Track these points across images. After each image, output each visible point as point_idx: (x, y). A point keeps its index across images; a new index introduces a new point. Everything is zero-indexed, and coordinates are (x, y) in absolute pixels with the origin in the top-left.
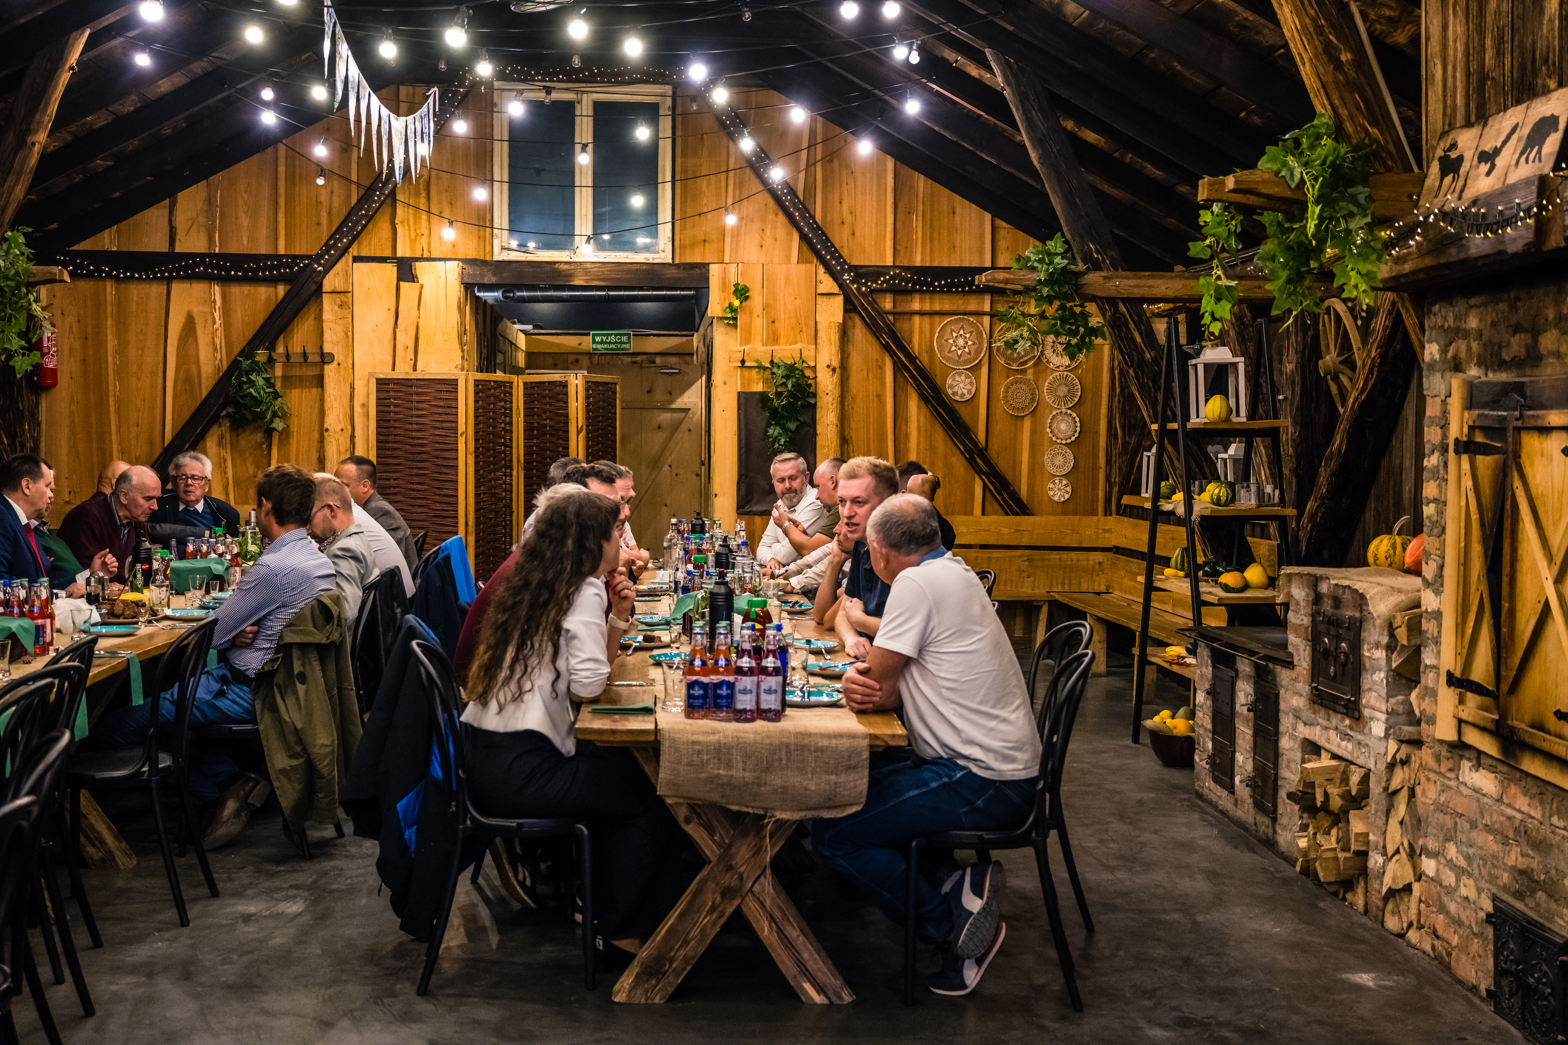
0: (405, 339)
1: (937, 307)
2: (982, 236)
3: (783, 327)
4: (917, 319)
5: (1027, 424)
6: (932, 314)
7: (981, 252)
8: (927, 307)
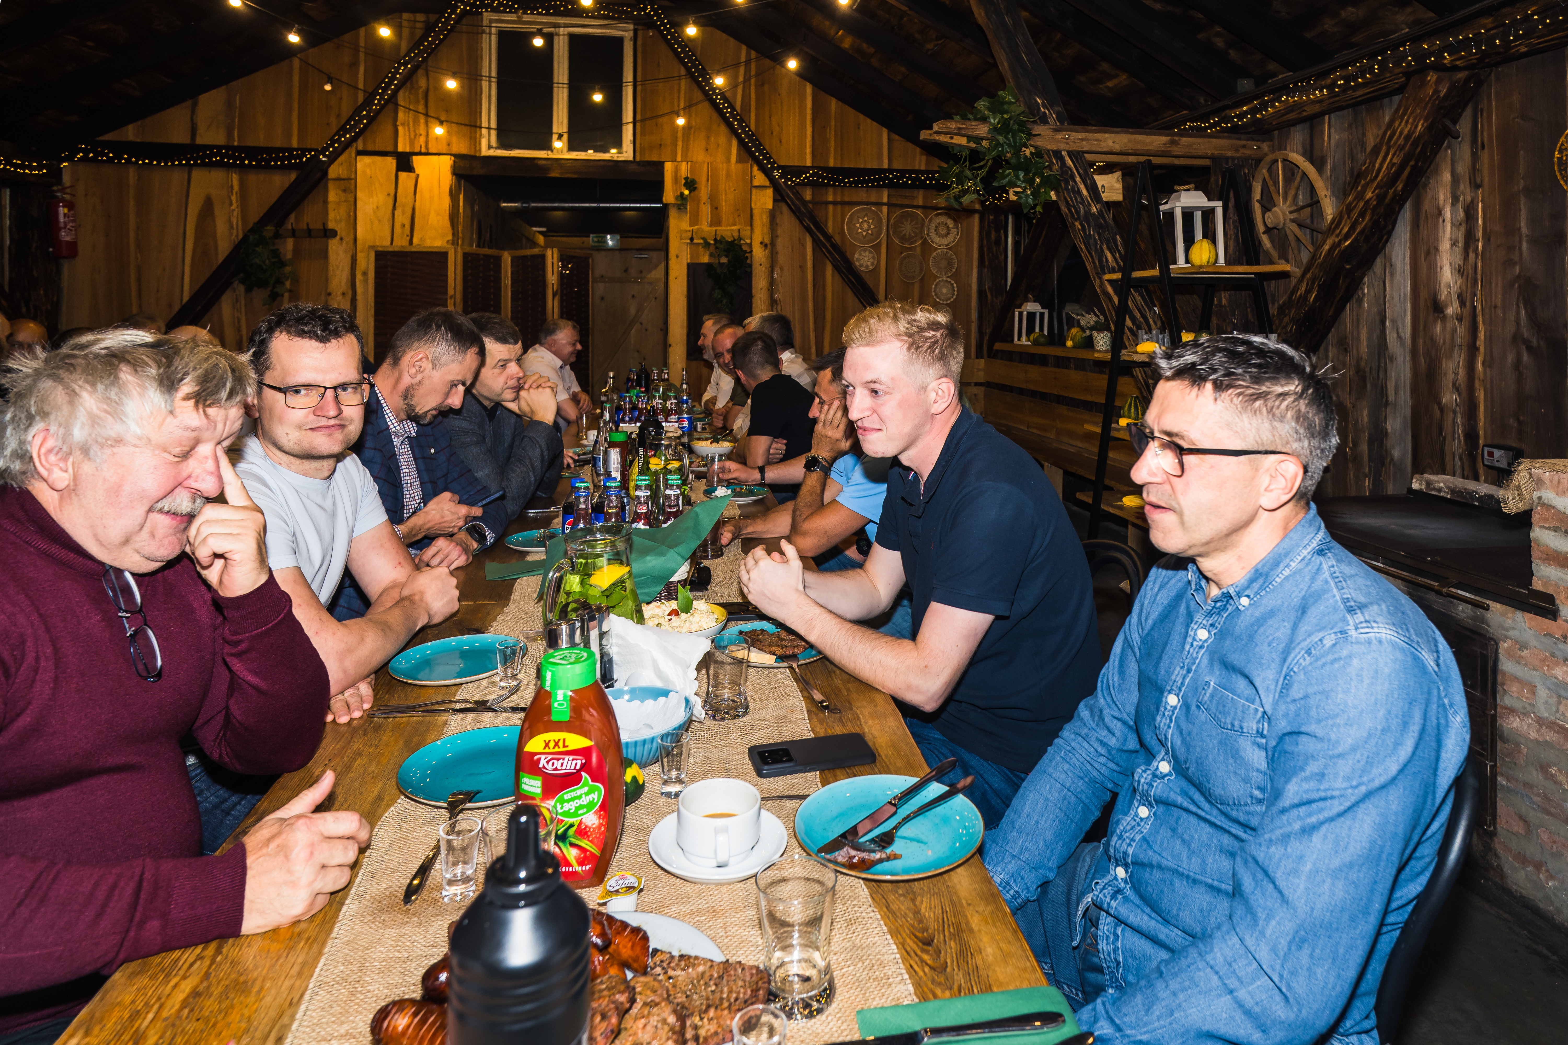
0: (402, 218)
3: (724, 211)
5: (917, 289)
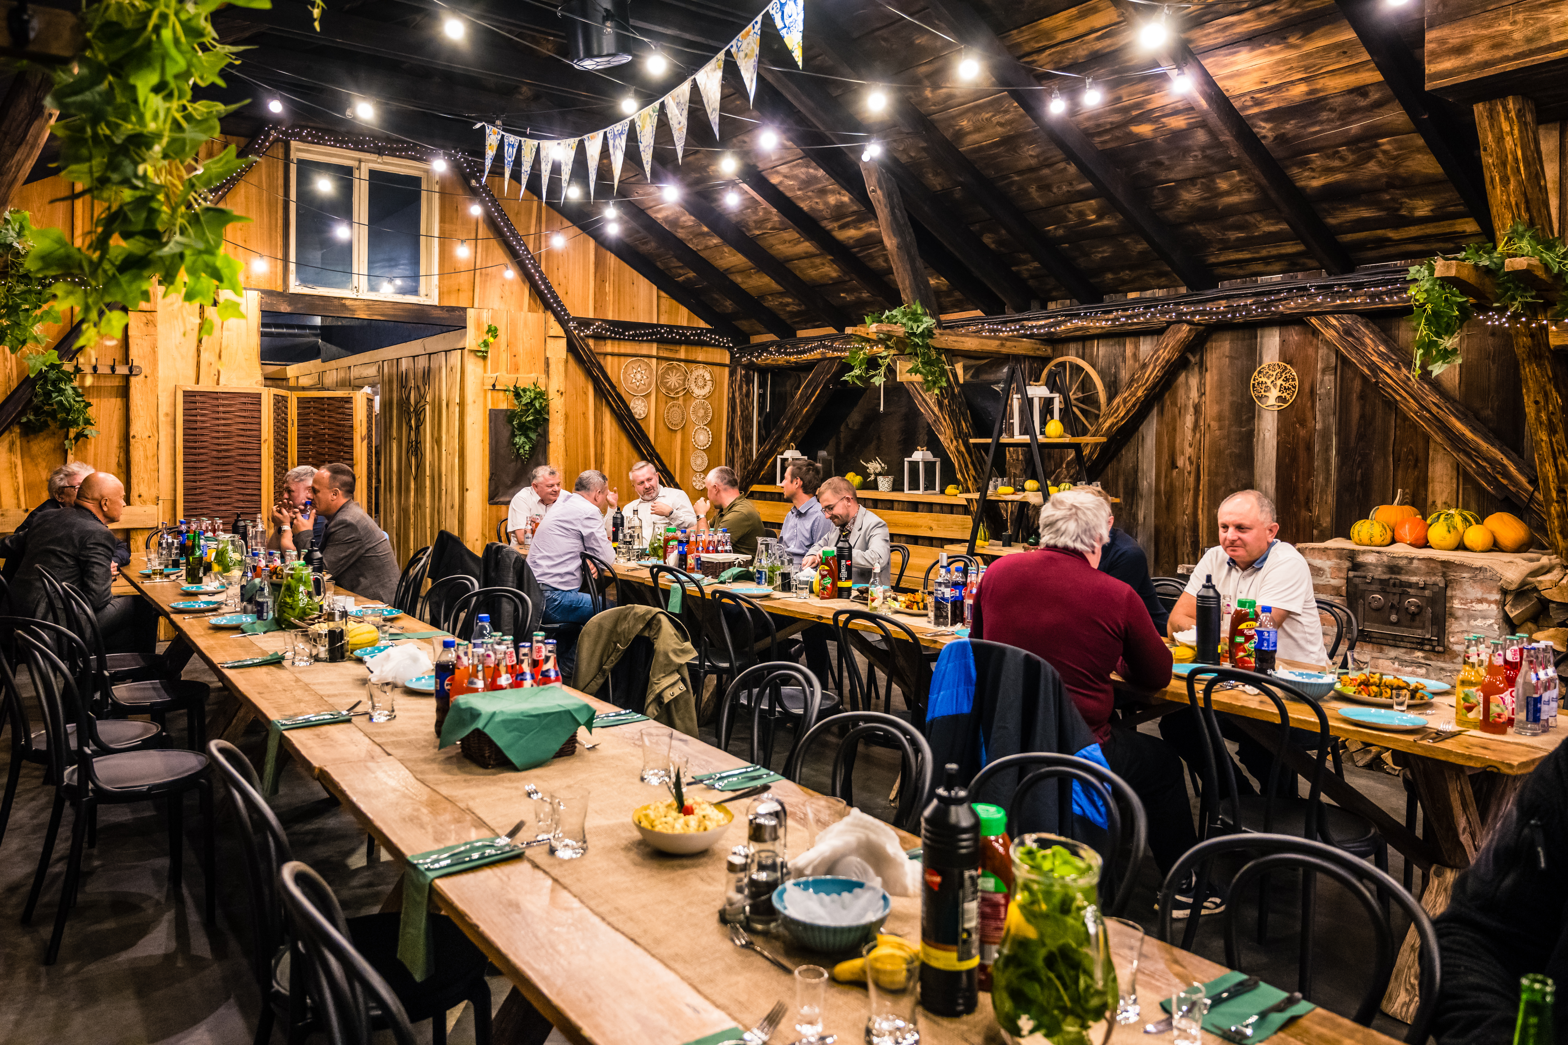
0: (209, 356)
1: (622, 351)
2: (651, 302)
3: (522, 359)
4: (609, 358)
5: (679, 436)
6: (620, 355)
7: (651, 313)
8: (616, 351)
